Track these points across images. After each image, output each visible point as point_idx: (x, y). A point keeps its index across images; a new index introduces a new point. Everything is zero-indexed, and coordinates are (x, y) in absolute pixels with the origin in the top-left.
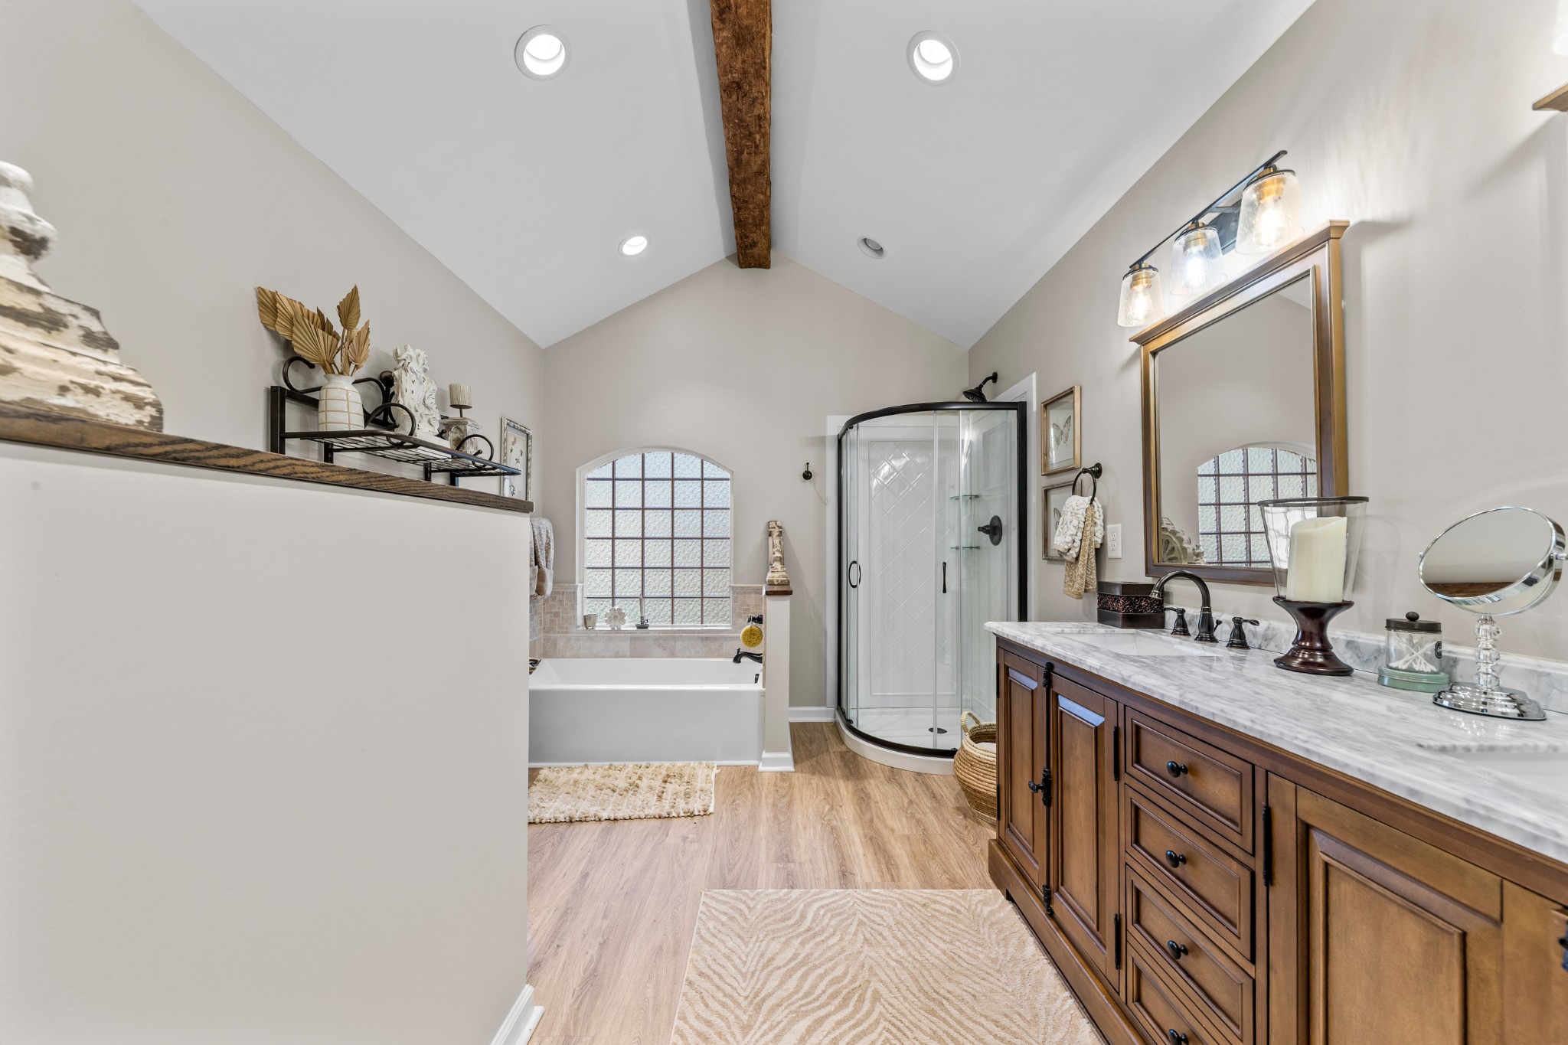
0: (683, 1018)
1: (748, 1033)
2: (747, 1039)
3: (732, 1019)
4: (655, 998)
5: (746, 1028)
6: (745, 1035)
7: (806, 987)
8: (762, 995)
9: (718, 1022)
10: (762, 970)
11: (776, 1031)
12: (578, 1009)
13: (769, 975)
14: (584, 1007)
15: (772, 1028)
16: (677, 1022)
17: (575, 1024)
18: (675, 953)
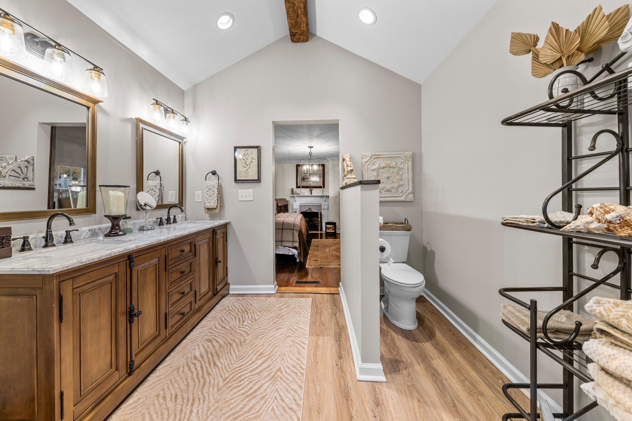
0: (302, 373)
1: (279, 368)
2: (280, 366)
3: (284, 373)
4: (315, 385)
5: (279, 370)
6: (280, 368)
7: (251, 385)
8: (270, 382)
9: (289, 372)
10: (268, 393)
11: (269, 369)
12: (345, 382)
13: (265, 391)
14: (343, 383)
15: (270, 370)
16: (304, 372)
17: (342, 376)
18: (310, 409)
